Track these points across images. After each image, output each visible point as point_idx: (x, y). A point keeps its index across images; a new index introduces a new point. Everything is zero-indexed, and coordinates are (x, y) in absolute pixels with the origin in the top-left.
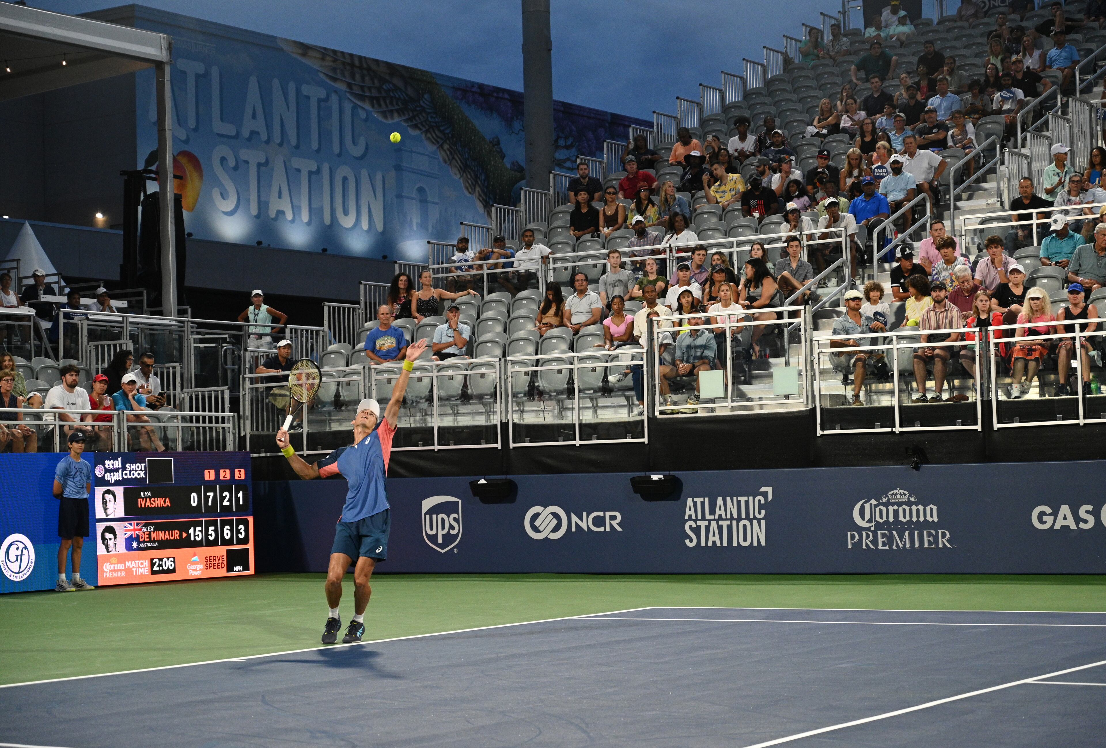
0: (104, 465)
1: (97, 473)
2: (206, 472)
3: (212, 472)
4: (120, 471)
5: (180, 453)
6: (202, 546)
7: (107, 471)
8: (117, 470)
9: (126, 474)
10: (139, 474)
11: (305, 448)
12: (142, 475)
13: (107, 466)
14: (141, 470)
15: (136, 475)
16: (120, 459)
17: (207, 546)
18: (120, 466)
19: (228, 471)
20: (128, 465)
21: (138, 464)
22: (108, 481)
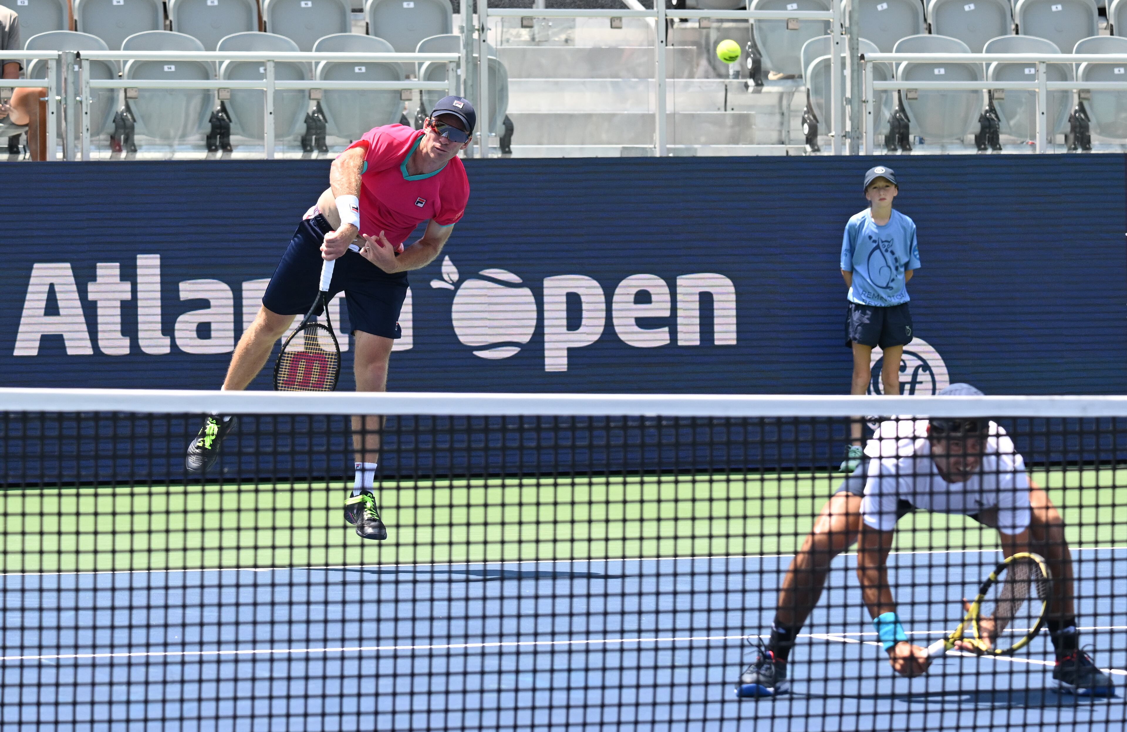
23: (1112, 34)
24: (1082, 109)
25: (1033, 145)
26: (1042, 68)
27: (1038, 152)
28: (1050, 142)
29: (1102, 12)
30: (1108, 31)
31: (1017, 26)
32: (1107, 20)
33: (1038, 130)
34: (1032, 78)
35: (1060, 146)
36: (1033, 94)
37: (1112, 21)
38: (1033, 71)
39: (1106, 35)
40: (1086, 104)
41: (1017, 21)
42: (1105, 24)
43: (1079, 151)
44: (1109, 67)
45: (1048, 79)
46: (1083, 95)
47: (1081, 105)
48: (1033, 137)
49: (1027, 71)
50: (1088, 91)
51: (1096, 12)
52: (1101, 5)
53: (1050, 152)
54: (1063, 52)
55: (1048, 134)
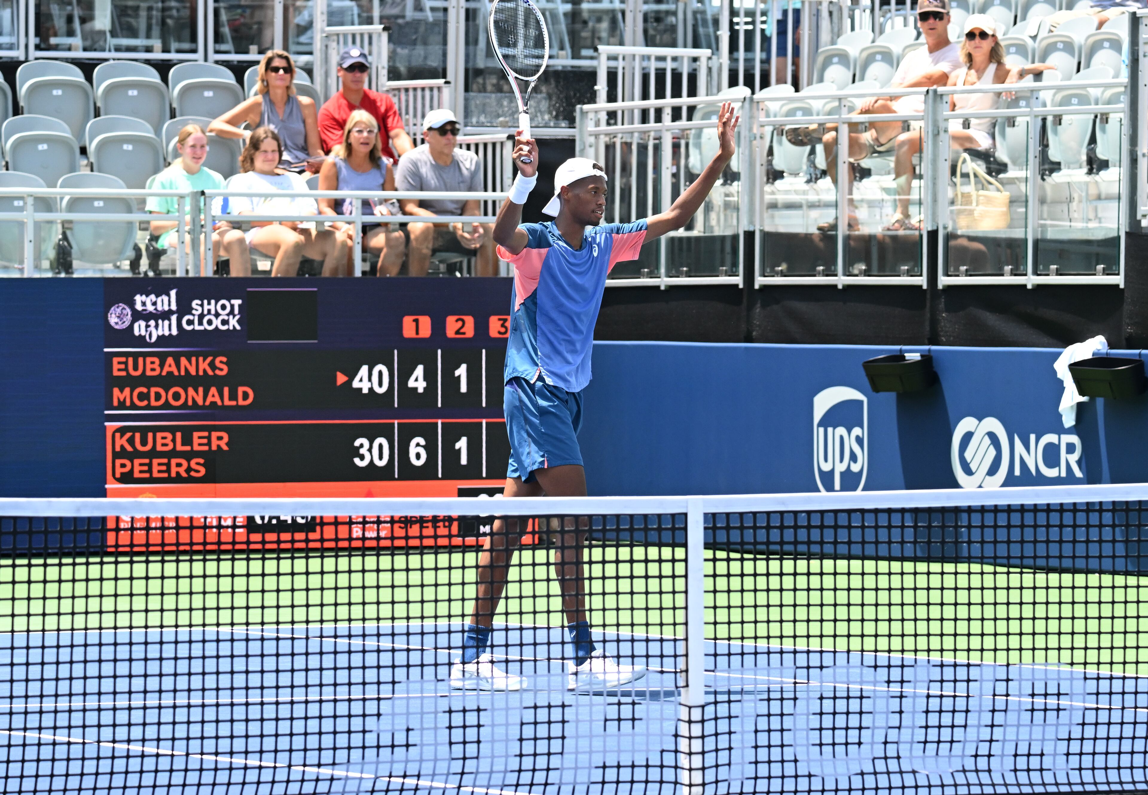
0: (131, 304)
1: (113, 320)
2: (408, 321)
3: (425, 322)
4: (174, 318)
5: (358, 278)
6: (392, 478)
7: (137, 316)
8: (166, 315)
9: (190, 322)
10: (225, 322)
11: (663, 270)
12: (234, 323)
13: (139, 307)
14: (232, 313)
15: (217, 323)
16: (173, 293)
17: (402, 477)
18: (174, 307)
19: (469, 320)
20: (195, 303)
21: (223, 302)
22: (142, 338)
23: (92, 170)
24: (65, 237)
25: (22, 270)
26: (30, 201)
27: (26, 275)
28: (37, 267)
29: (83, 151)
30: (89, 168)
31: (7, 163)
32: (88, 158)
33: (26, 256)
34: (21, 209)
35: (46, 270)
36: (21, 224)
37: (92, 159)
38: (21, 203)
39: (87, 171)
40: (68, 233)
41: (8, 159)
42: (85, 162)
43: (63, 275)
44: (90, 200)
45: (36, 210)
46: (66, 225)
47: (64, 234)
48: (22, 262)
49: (16, 203)
50: (70, 222)
51: (78, 151)
52: (82, 144)
53: (37, 275)
54: (49, 186)
55: (35, 260)
